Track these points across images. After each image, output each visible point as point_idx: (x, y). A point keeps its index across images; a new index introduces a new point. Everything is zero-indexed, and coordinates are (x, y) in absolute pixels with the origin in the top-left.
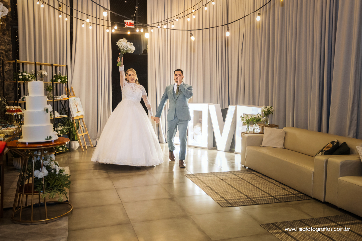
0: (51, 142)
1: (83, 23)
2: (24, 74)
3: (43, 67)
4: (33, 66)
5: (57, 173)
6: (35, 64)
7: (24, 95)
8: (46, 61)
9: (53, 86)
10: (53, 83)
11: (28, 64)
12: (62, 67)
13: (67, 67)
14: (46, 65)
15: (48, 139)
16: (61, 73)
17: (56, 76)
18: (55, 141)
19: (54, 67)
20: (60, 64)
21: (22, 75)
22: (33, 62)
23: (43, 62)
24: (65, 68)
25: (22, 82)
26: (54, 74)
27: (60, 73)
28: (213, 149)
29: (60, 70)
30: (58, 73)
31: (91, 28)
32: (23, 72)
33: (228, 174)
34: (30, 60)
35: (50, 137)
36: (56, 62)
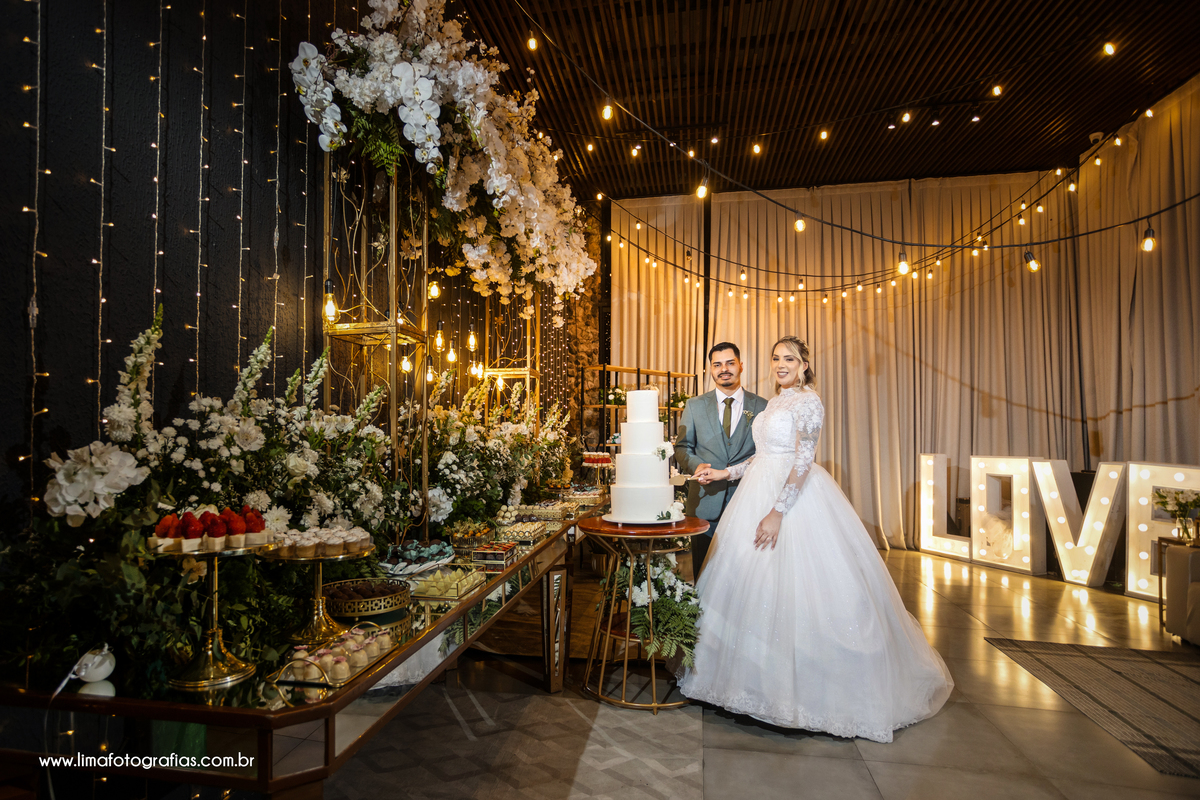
0: (670, 524)
1: (730, 290)
2: (618, 391)
3: (652, 378)
4: (635, 376)
5: (678, 599)
6: (638, 372)
7: (616, 432)
8: (657, 367)
9: (669, 416)
10: (669, 410)
11: (625, 374)
12: (686, 379)
13: (696, 378)
14: (657, 375)
15: (664, 518)
16: (686, 390)
17: (676, 395)
18: (678, 524)
19: (672, 379)
20: (683, 371)
21: (615, 394)
22: (635, 367)
23: (652, 369)
24: (692, 379)
25: (612, 407)
26: (672, 392)
27: (682, 390)
28: (1048, 577)
29: (683, 384)
30: (679, 391)
31: (745, 296)
32: (616, 387)
33: (1102, 653)
34: (630, 364)
35: (669, 515)
36: (676, 370)
